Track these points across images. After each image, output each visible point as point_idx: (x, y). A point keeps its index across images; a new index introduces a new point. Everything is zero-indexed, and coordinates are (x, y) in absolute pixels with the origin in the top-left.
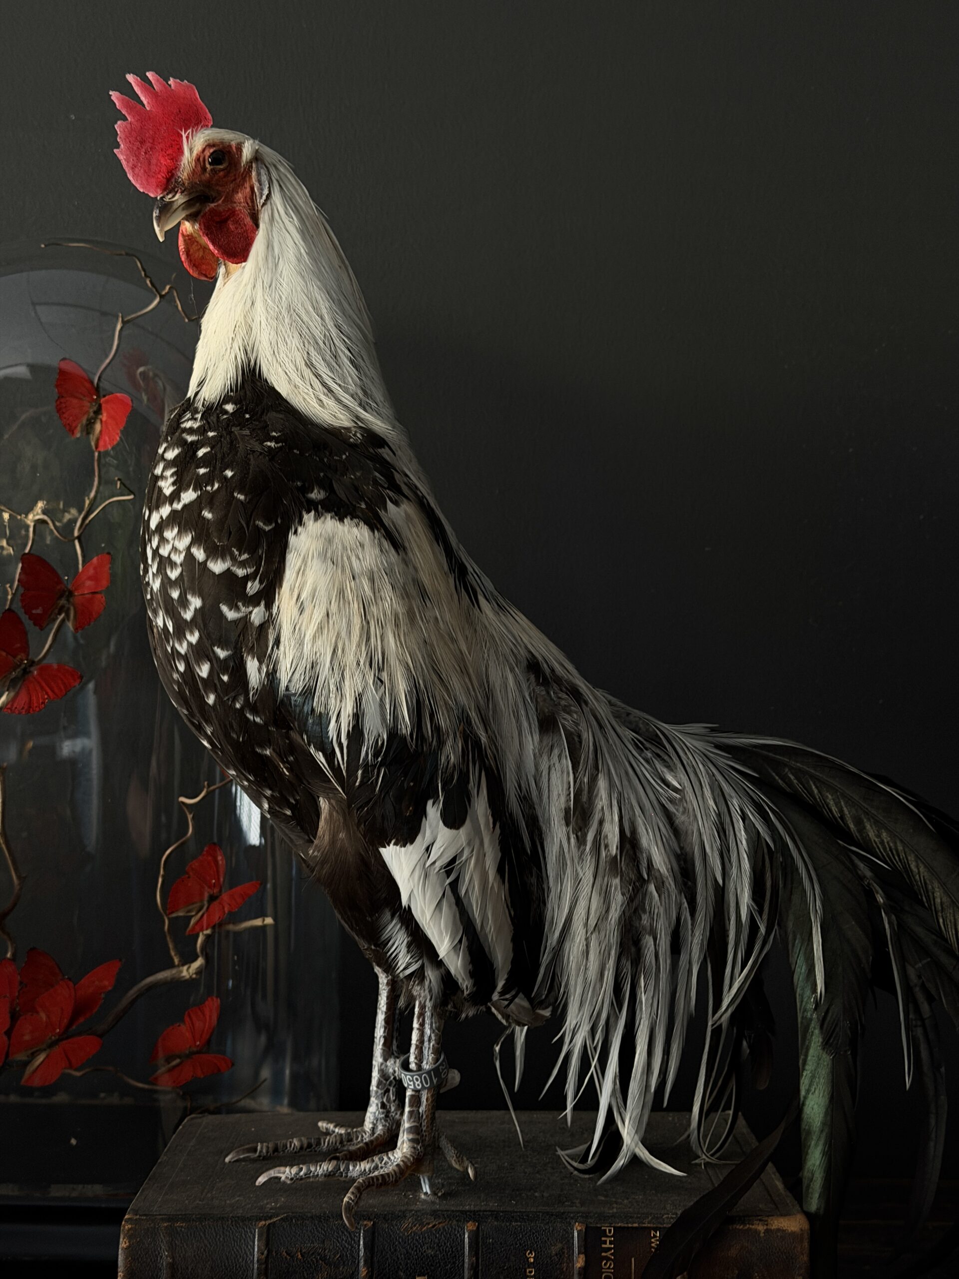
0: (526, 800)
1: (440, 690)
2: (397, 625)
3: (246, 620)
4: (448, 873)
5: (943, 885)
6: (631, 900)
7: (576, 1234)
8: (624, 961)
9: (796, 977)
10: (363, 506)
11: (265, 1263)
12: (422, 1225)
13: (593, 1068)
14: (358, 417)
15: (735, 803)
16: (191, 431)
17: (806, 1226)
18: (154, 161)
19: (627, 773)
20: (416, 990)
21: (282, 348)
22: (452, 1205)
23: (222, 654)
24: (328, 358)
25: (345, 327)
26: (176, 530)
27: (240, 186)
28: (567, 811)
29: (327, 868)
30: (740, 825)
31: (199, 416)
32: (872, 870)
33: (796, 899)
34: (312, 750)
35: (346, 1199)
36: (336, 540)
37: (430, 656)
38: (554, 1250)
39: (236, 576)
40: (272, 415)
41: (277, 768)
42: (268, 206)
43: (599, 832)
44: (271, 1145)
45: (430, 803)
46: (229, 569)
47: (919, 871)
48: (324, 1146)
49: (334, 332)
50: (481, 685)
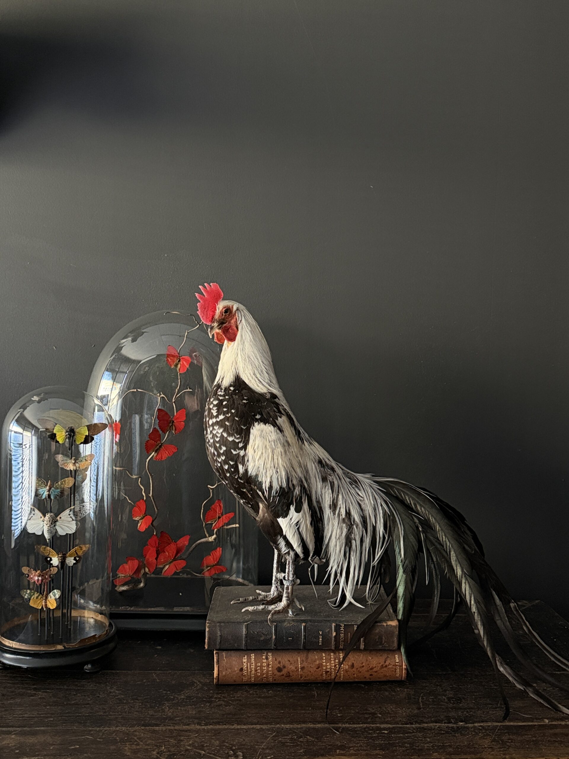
0: (318, 502)
1: (294, 473)
2: (282, 455)
3: (239, 454)
4: (297, 526)
5: (439, 524)
6: (349, 530)
7: (333, 626)
8: (347, 547)
9: (396, 552)
10: (271, 419)
11: (246, 635)
12: (290, 624)
13: (338, 577)
14: (269, 389)
15: (379, 501)
16: (221, 396)
17: (397, 623)
18: (208, 314)
19: (347, 492)
20: (287, 557)
21: (246, 369)
22: (298, 618)
23: (232, 463)
24: (260, 372)
25: (265, 362)
26: (218, 427)
27: (233, 318)
28: (330, 505)
29: (261, 523)
30: (380, 508)
31: (223, 391)
32: (418, 520)
33: (396, 529)
34: (258, 491)
35: (269, 617)
36: (264, 431)
37: (290, 463)
38: (327, 631)
39: (236, 442)
40: (244, 391)
41: (247, 495)
42: (241, 323)
43: (339, 511)
44: (244, 598)
45: (291, 506)
46: (233, 440)
47: (432, 520)
48: (259, 599)
49: (261, 363)
50: (305, 468)
